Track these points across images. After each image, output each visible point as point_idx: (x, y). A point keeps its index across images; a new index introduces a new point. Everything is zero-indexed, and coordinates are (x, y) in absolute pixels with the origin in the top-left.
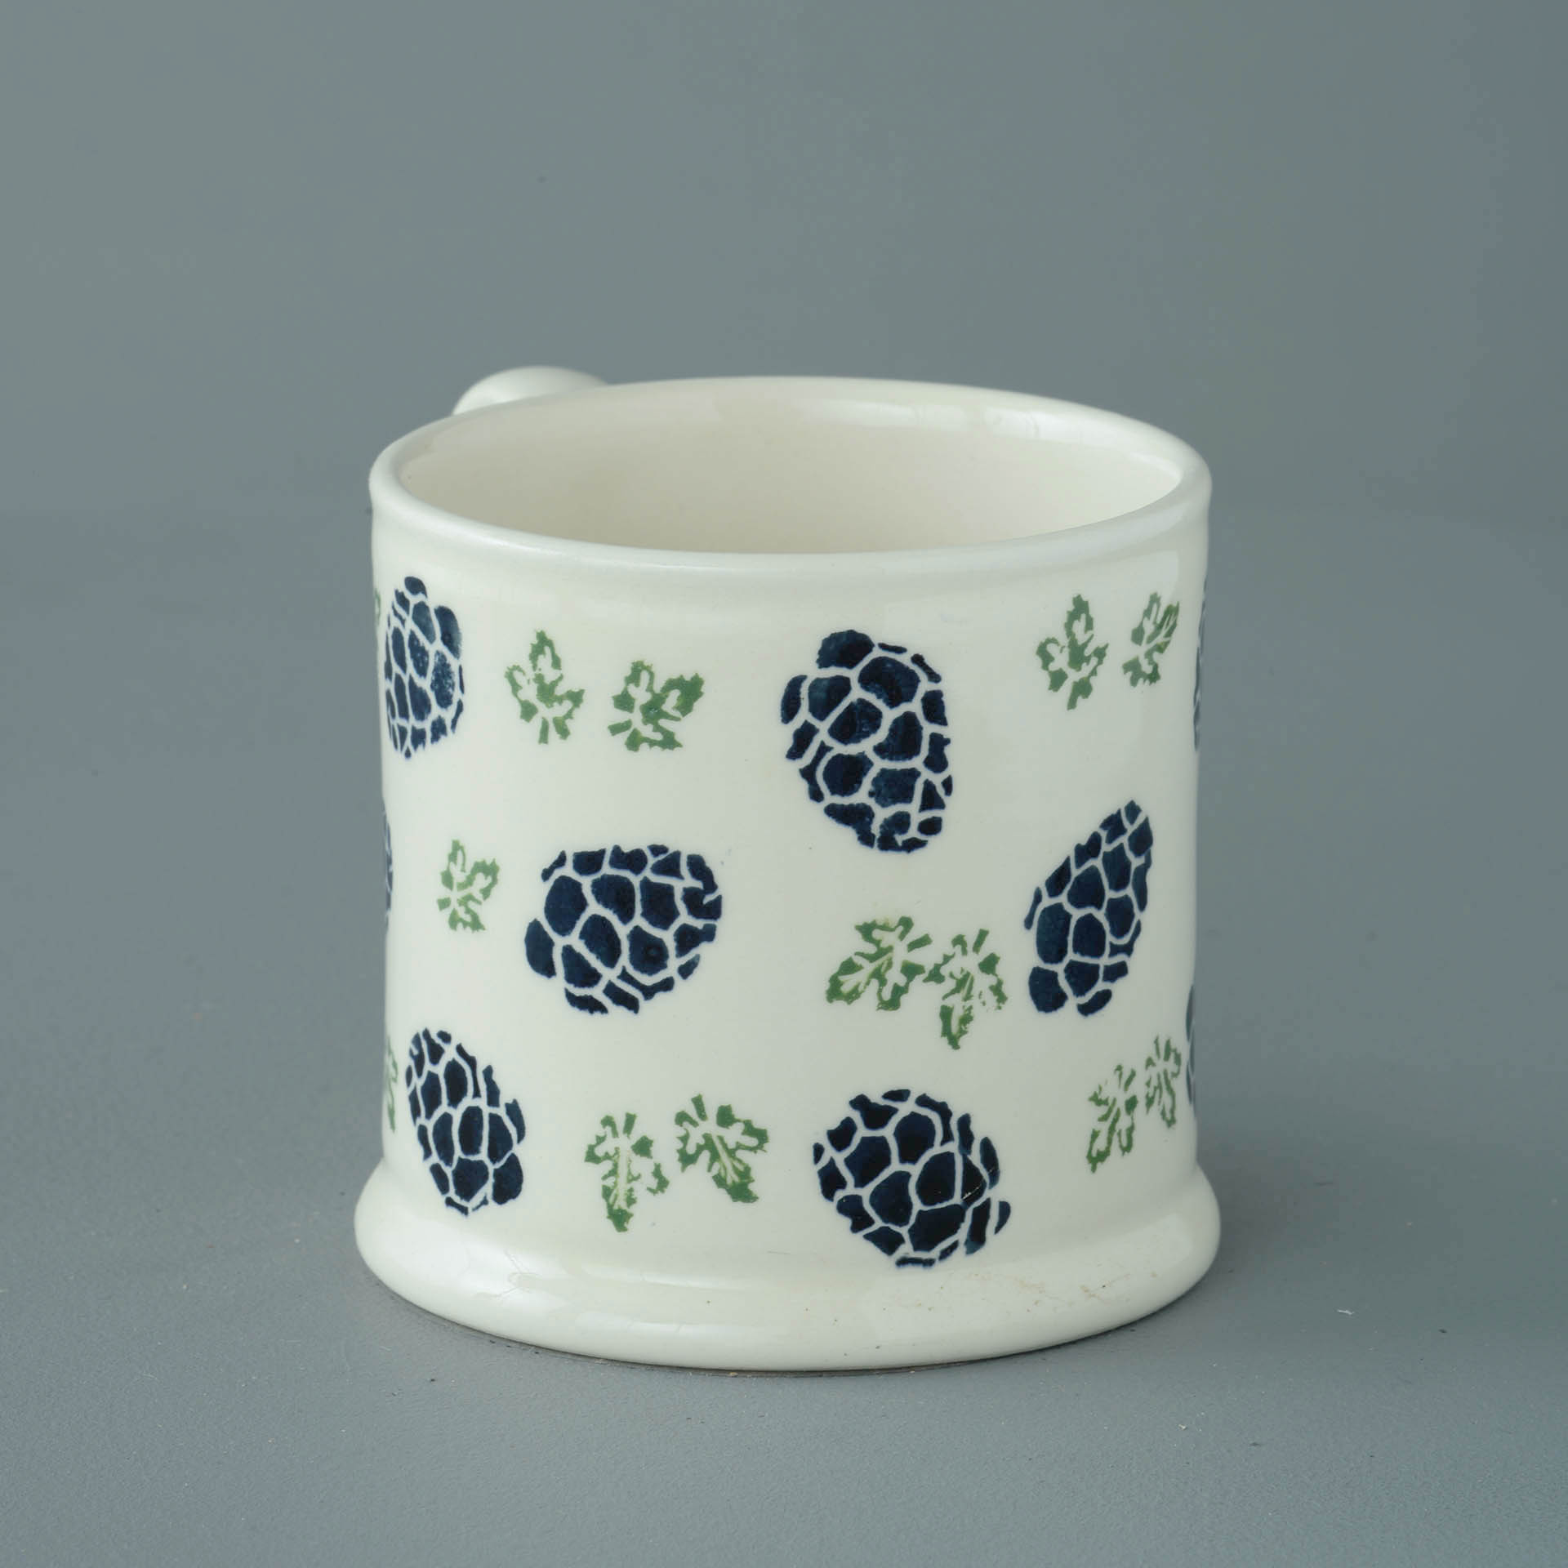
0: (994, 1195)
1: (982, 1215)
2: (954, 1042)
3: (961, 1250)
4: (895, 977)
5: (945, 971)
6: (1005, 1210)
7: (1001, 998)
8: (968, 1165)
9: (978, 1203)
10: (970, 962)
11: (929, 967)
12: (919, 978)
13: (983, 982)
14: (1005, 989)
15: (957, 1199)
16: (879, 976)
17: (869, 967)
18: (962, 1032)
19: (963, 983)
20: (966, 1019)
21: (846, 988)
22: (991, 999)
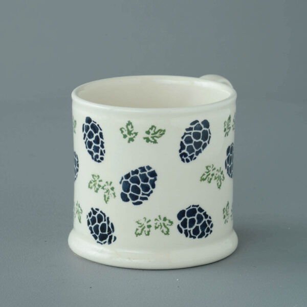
0: (114, 234)
1: (111, 237)
2: (106, 202)
3: (107, 243)
4: (97, 186)
5: (105, 187)
6: (115, 238)
7: (115, 196)
8: (109, 227)
9: (110, 235)
10: (109, 187)
11: (102, 186)
12: (101, 188)
13: (111, 192)
14: (116, 194)
15: (107, 233)
16: (94, 185)
17: (93, 183)
18: (108, 201)
19: (108, 191)
20: (108, 198)
21: (90, 186)
22: (113, 196)
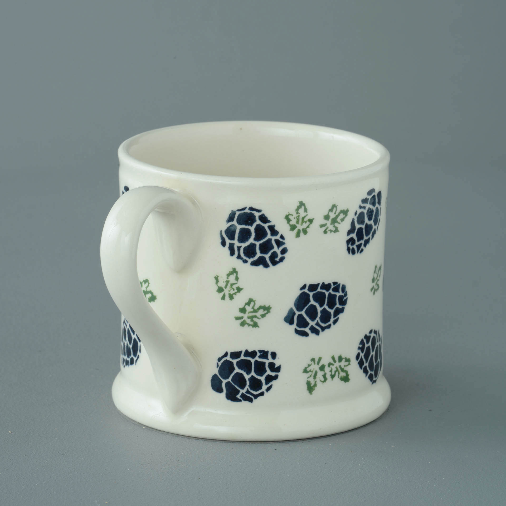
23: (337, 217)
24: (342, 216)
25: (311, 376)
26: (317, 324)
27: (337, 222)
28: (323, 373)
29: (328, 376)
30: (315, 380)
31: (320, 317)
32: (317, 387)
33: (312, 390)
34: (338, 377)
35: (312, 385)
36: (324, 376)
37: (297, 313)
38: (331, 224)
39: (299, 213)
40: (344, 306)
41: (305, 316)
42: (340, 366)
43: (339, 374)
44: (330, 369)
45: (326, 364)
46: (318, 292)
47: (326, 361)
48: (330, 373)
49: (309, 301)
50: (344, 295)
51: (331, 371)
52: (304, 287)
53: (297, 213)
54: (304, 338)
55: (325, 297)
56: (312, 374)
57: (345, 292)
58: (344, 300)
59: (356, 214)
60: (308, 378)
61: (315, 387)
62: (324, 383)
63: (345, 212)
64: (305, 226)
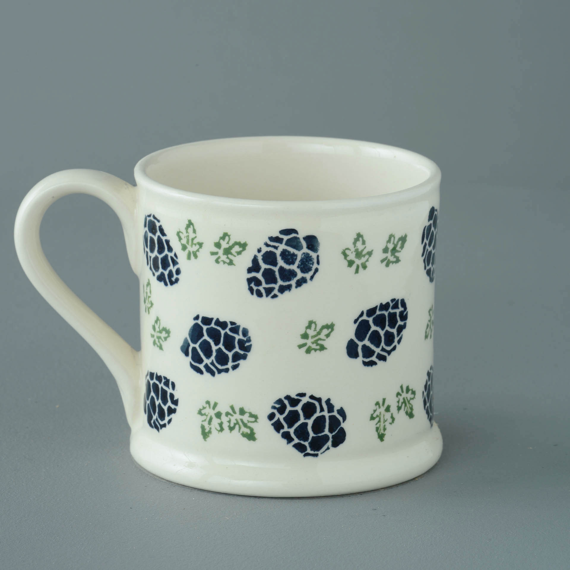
23: (231, 248)
24: (237, 248)
25: (205, 420)
26: (212, 363)
27: (231, 254)
28: (219, 421)
29: (226, 426)
30: (210, 427)
31: (215, 357)
32: (212, 434)
33: (206, 436)
34: (238, 432)
35: (207, 431)
36: (221, 425)
37: (192, 345)
38: (224, 254)
39: (189, 233)
40: (246, 353)
41: (199, 350)
42: (242, 420)
43: (240, 428)
44: (228, 419)
45: (223, 412)
46: (212, 327)
47: (223, 408)
48: (228, 424)
49: (203, 335)
50: (247, 340)
51: (229, 422)
52: (197, 318)
53: (187, 232)
54: (199, 375)
55: (221, 336)
56: (206, 419)
57: (248, 337)
58: (246, 345)
59: (259, 251)
60: (203, 421)
61: (210, 434)
62: (219, 433)
63: (244, 246)
64: (195, 248)
